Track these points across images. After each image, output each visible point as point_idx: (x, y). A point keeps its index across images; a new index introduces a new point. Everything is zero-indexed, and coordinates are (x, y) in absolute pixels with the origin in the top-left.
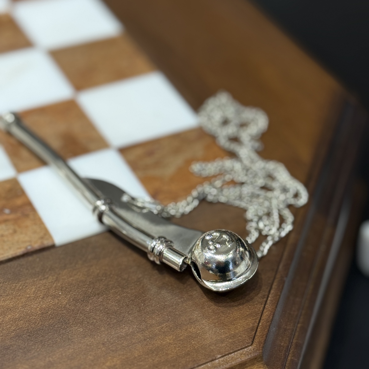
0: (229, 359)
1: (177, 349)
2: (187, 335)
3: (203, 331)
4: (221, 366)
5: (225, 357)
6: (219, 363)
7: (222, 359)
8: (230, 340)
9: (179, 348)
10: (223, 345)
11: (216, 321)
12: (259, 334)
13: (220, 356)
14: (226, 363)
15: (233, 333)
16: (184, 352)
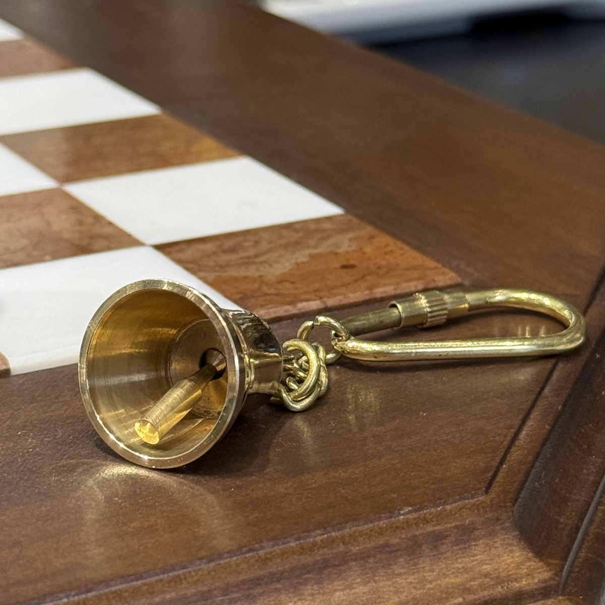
0: (431, 517)
1: (304, 501)
2: (328, 481)
3: (365, 475)
4: (414, 526)
5: (422, 512)
6: (407, 522)
7: (415, 515)
8: (432, 486)
9: (309, 499)
10: (415, 493)
11: (397, 461)
12: (502, 480)
13: (410, 508)
14: (425, 522)
15: (438, 476)
16: (319, 505)
